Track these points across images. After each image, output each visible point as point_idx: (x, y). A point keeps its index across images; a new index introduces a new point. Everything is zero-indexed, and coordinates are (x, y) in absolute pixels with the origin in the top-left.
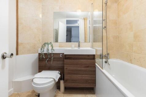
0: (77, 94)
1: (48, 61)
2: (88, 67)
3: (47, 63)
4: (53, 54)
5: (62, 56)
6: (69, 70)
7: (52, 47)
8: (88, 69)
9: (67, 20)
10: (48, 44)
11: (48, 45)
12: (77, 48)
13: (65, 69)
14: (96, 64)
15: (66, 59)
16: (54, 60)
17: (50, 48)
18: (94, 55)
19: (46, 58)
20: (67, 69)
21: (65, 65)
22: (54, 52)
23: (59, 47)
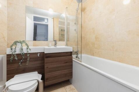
0: (57, 89)
1: (22, 63)
2: (66, 63)
3: (21, 65)
4: (29, 53)
5: (40, 55)
6: (50, 68)
7: (28, 46)
8: (67, 64)
9: (34, 16)
10: (21, 42)
11: (22, 44)
12: (53, 47)
13: (45, 68)
14: (73, 59)
15: (46, 58)
16: (30, 61)
17: (25, 47)
18: (71, 52)
19: (19, 60)
20: (47, 67)
21: (45, 64)
22: (30, 52)
23: (34, 46)
